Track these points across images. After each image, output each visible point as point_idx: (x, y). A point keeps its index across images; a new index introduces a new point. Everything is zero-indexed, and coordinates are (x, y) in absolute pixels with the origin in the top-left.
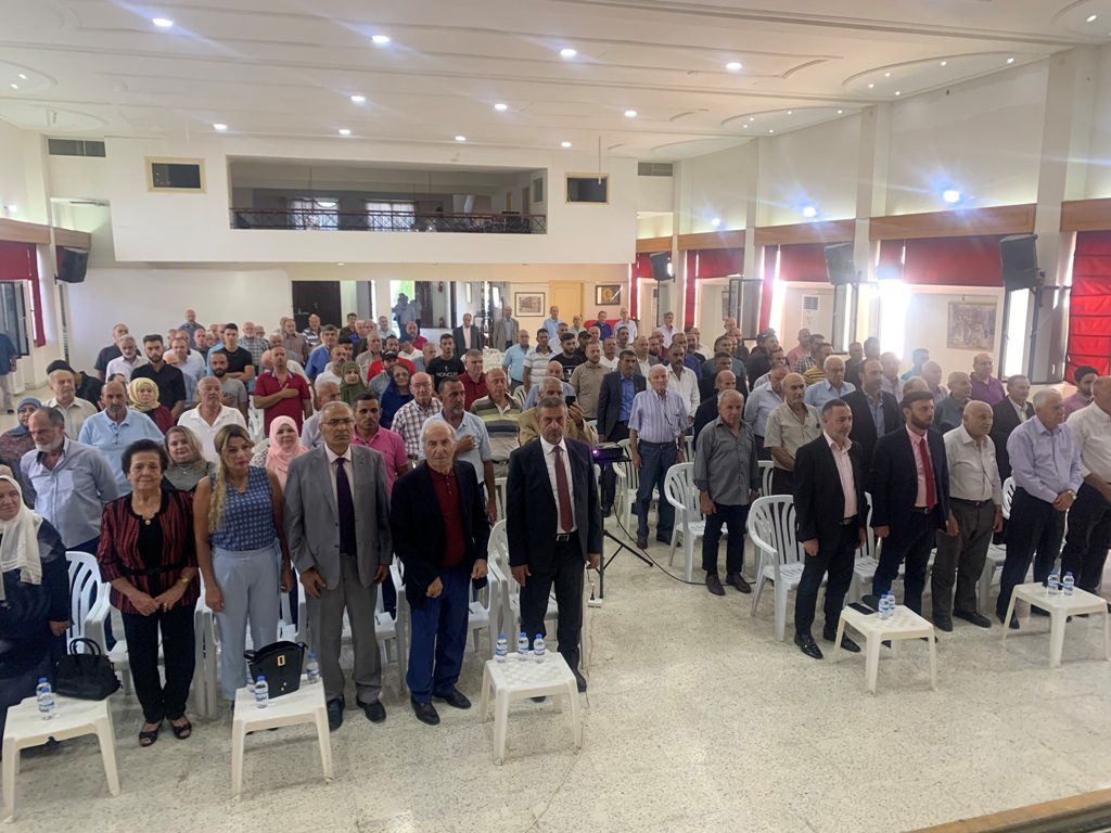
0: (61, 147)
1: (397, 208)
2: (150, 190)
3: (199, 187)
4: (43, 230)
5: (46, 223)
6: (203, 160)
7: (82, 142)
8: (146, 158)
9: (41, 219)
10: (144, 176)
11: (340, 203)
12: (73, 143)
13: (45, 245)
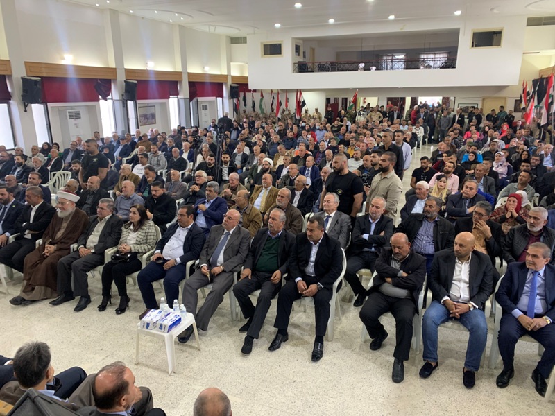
0: (235, 40)
1: (437, 56)
2: (262, 56)
3: (280, 53)
4: (226, 77)
5: (226, 74)
6: (282, 41)
7: (241, 38)
8: (262, 43)
9: (225, 72)
10: (260, 50)
11: (406, 56)
12: (238, 38)
13: (226, 83)
